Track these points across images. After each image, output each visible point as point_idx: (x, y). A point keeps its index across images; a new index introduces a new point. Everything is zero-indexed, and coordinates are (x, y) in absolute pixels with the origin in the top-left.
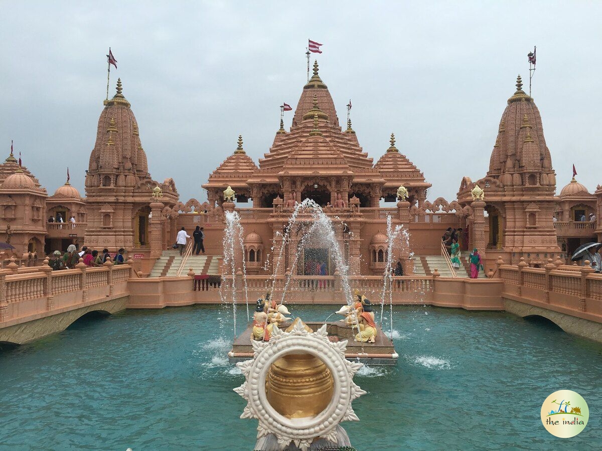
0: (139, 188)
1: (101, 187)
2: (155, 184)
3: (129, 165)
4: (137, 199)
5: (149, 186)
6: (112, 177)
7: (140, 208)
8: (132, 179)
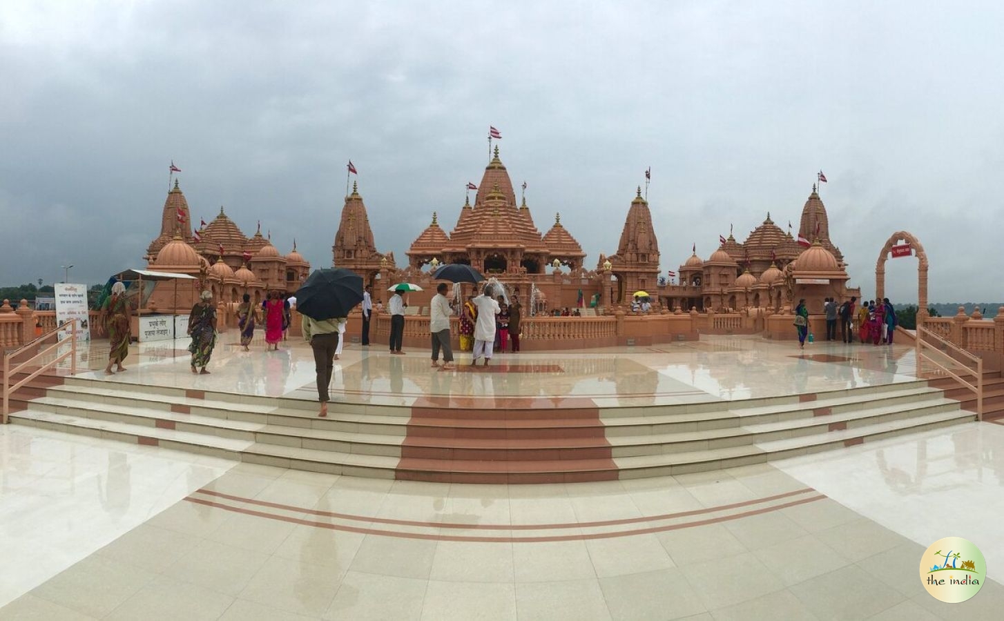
0: (370, 259)
1: (346, 258)
2: (381, 256)
3: (363, 243)
4: (369, 267)
5: (377, 257)
6: (353, 252)
7: (371, 273)
8: (365, 253)
